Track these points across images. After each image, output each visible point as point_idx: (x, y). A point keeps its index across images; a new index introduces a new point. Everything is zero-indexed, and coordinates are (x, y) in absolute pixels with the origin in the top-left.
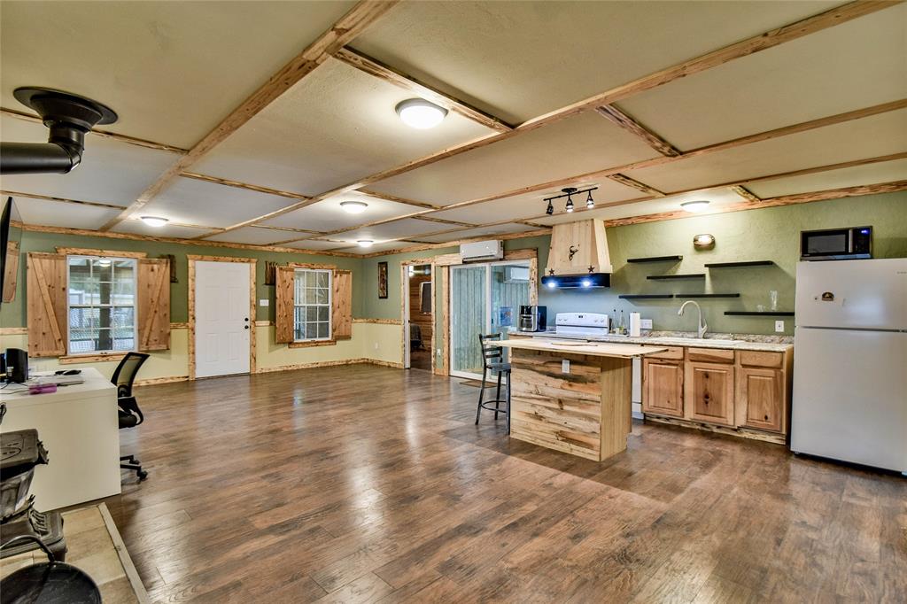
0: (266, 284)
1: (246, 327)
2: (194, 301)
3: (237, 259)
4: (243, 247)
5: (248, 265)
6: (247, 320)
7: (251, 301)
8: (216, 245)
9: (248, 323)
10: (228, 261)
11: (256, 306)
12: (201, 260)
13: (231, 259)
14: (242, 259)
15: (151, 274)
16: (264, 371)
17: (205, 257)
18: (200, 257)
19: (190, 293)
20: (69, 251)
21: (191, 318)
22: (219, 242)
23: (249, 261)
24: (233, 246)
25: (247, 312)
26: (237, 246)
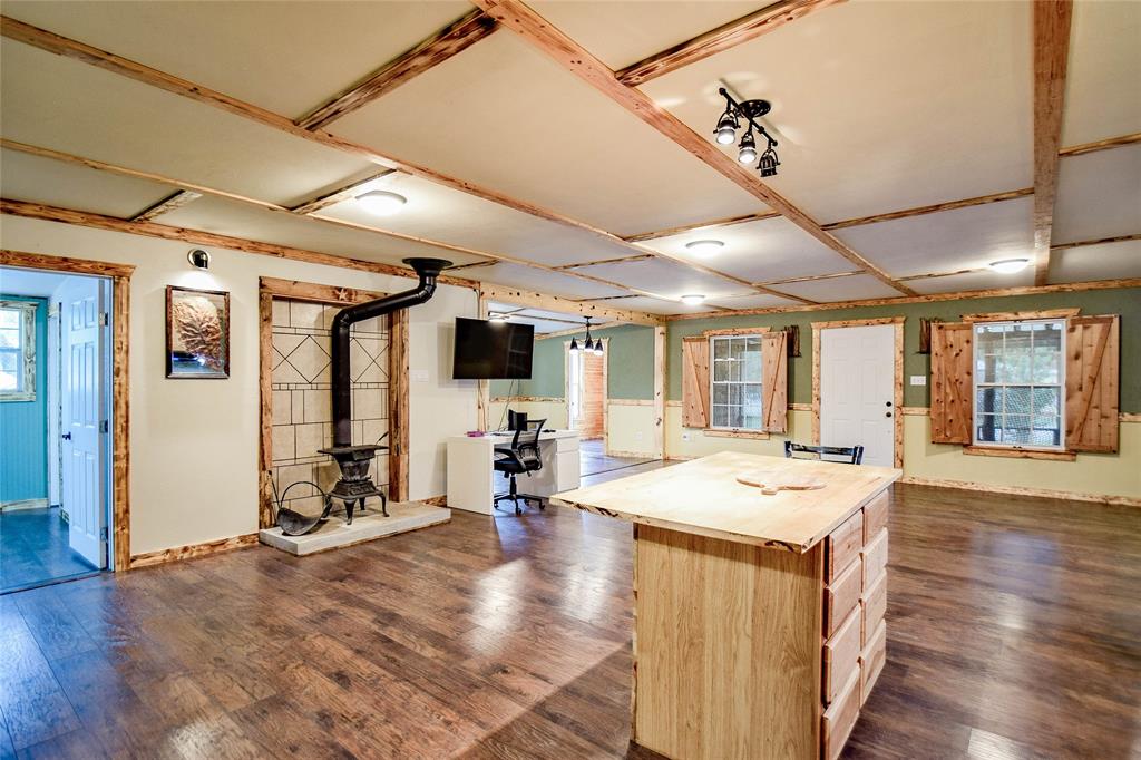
0: (921, 353)
1: (889, 415)
2: (819, 378)
3: (874, 321)
4: (883, 303)
5: (892, 326)
6: (889, 404)
7: (895, 379)
8: (844, 306)
9: (891, 410)
10: (860, 325)
11: (904, 384)
12: (827, 327)
13: (864, 321)
14: (882, 320)
15: (772, 348)
16: (916, 482)
17: (832, 323)
18: (825, 324)
19: (814, 368)
20: (711, 333)
21: (815, 399)
22: (849, 302)
23: (892, 322)
24: (869, 304)
25: (891, 393)
26: (875, 303)
